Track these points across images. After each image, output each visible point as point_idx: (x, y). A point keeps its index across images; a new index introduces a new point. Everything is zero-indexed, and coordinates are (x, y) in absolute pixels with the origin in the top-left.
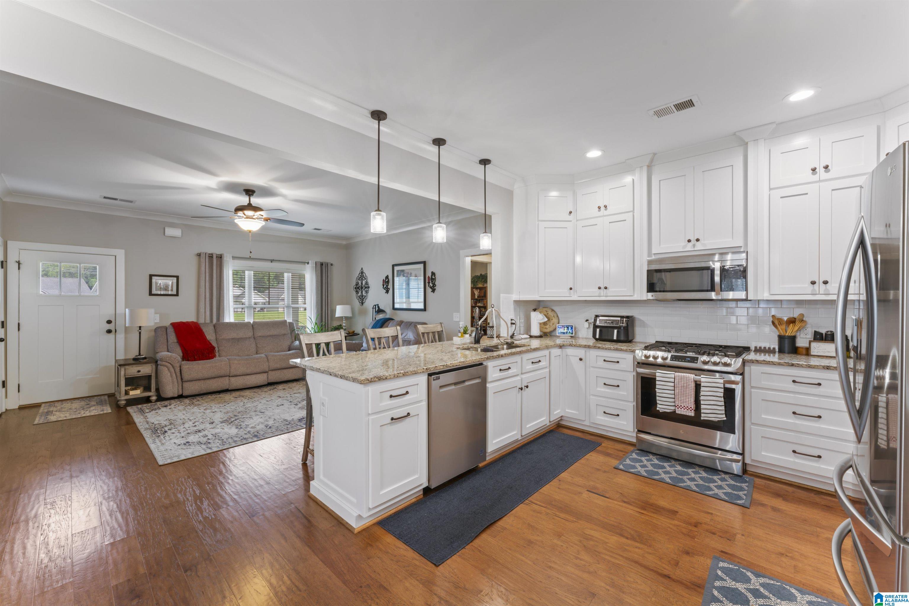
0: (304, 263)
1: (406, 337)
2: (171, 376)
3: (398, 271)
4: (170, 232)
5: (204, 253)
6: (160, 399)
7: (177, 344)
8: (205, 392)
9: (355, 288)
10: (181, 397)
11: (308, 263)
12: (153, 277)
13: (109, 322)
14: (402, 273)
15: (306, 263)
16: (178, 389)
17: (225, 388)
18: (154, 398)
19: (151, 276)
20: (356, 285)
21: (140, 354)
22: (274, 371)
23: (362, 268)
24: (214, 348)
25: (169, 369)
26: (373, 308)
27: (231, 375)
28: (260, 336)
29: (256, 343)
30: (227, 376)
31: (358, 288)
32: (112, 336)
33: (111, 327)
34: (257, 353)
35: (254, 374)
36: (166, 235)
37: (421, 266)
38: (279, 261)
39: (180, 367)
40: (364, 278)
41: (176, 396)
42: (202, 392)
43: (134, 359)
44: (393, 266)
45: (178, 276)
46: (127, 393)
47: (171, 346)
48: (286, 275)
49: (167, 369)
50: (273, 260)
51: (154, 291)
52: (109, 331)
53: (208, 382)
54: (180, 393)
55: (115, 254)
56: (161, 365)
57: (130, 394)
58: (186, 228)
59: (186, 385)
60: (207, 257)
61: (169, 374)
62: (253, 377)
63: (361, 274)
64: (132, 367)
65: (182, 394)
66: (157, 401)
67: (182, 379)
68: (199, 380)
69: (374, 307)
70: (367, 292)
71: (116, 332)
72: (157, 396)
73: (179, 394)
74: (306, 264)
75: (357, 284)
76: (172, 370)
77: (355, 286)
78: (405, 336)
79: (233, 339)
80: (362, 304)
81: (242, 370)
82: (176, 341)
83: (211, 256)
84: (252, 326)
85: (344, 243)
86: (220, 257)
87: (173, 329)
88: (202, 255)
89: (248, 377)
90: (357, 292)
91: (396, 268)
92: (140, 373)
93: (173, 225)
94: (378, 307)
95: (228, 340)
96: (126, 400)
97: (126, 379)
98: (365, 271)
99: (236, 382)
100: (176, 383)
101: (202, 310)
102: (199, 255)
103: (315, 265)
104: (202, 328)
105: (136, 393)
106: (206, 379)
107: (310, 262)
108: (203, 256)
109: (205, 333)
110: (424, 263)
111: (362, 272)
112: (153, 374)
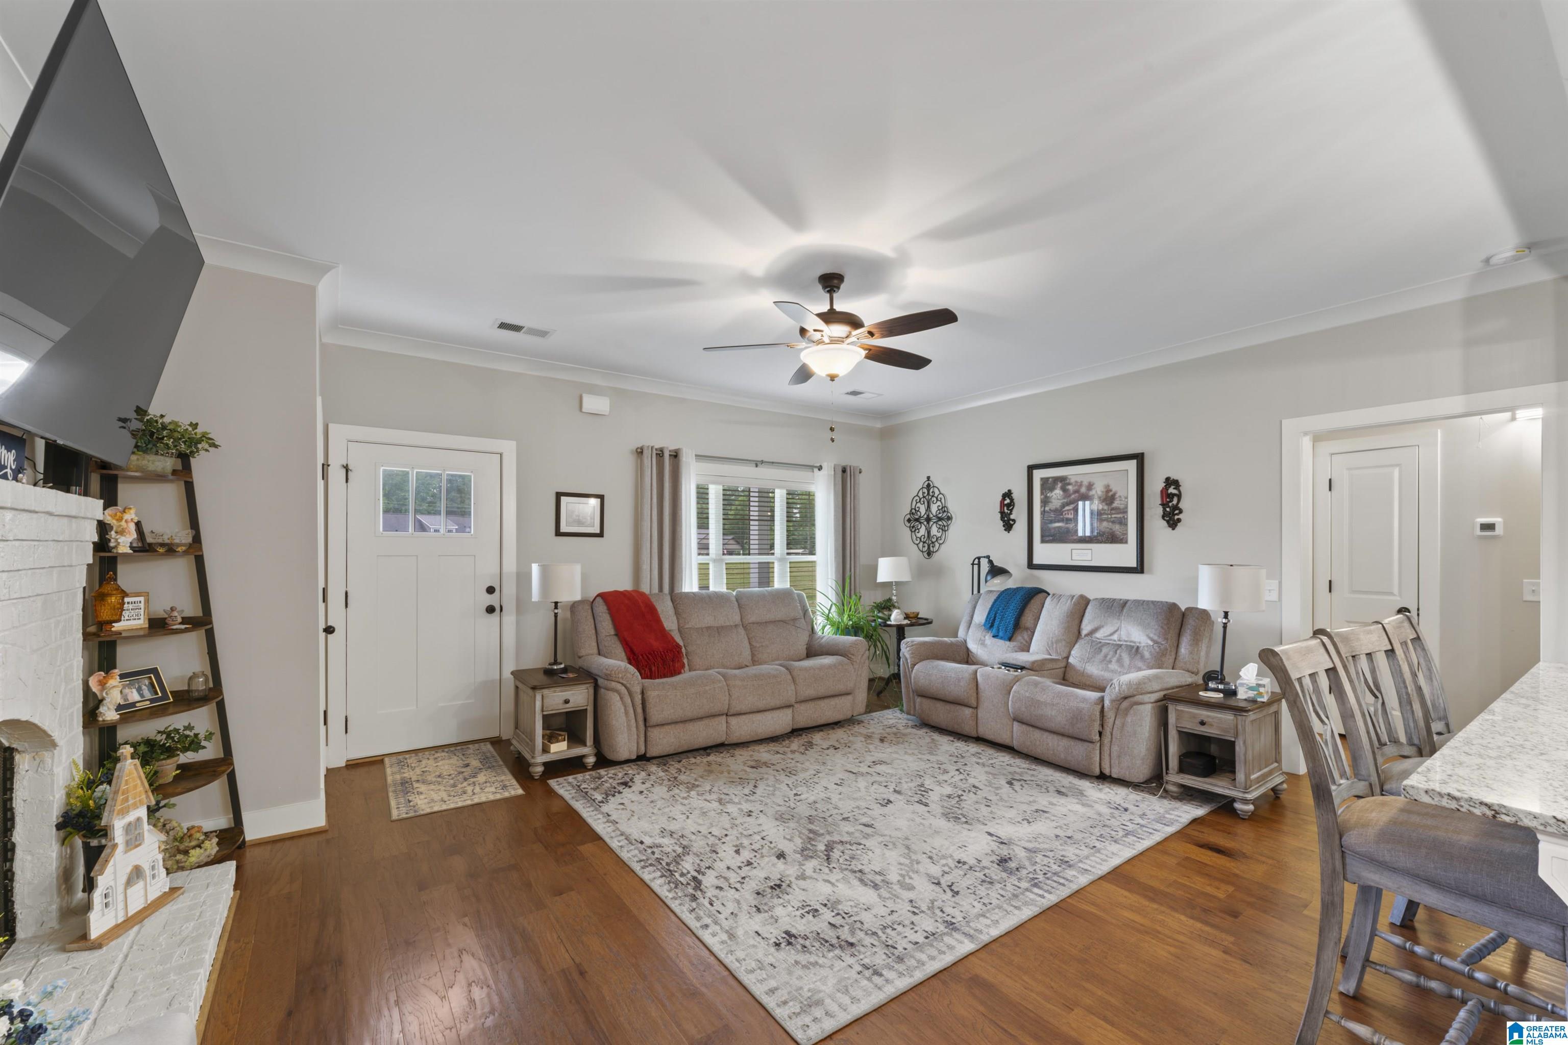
0: (811, 467)
1: (1115, 637)
2: (626, 713)
3: (1044, 481)
4: (591, 403)
5: (648, 447)
6: (603, 761)
7: (616, 638)
8: (685, 748)
9: (909, 520)
10: (643, 758)
11: (820, 468)
12: (562, 498)
13: (491, 590)
14: (1060, 485)
15: (816, 467)
16: (638, 743)
17: (719, 741)
18: (591, 760)
19: (559, 495)
20: (911, 513)
21: (556, 662)
22: (803, 704)
23: (928, 478)
24: (678, 646)
25: (621, 698)
26: (973, 564)
27: (732, 711)
28: (753, 623)
29: (749, 639)
30: (722, 715)
31: (917, 520)
32: (495, 617)
33: (493, 600)
34: (755, 662)
35: (769, 710)
36: (584, 410)
37: (1132, 465)
38: (773, 463)
39: (643, 693)
40: (934, 499)
41: (634, 757)
42: (680, 750)
43: (548, 672)
44: (1031, 469)
45: (603, 496)
46: (545, 750)
47: (606, 644)
48: (777, 491)
49: (618, 698)
50: (762, 462)
51: (564, 528)
52: (490, 610)
53: (691, 726)
54: (642, 751)
55: (500, 451)
56: (607, 689)
57: (552, 751)
58: (617, 395)
59: (654, 733)
60: (655, 452)
61: (623, 710)
62: (769, 716)
63: (925, 491)
64: (555, 692)
65: (645, 754)
66: (597, 766)
67: (645, 720)
68: (676, 723)
69: (976, 562)
70: (944, 529)
71: (501, 610)
72: (596, 755)
73: (640, 754)
74: (816, 470)
75: (914, 511)
76: (628, 700)
77: (908, 516)
78: (1112, 634)
79: (708, 628)
80: (929, 554)
81: (749, 701)
82: (612, 632)
83: (660, 454)
84: (737, 600)
85: (878, 425)
86: (675, 455)
87: (605, 608)
88: (645, 452)
89: (759, 717)
90: (913, 529)
91: (1038, 475)
92: (567, 705)
93: (595, 390)
94: (991, 562)
95: (700, 631)
96: (545, 764)
97: (546, 718)
98: (936, 481)
99: (742, 728)
100: (634, 729)
101: (645, 567)
102: (640, 452)
103: (833, 473)
104: (655, 604)
105: (560, 749)
106: (686, 721)
107: (825, 465)
108: (647, 453)
109: (661, 616)
110: (1139, 458)
111: (929, 485)
112: (589, 708)
